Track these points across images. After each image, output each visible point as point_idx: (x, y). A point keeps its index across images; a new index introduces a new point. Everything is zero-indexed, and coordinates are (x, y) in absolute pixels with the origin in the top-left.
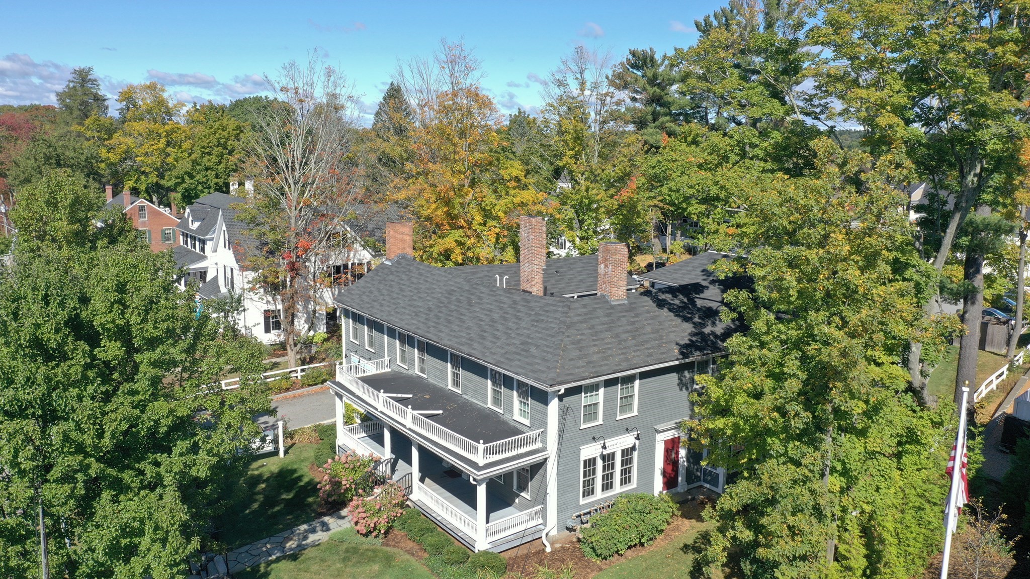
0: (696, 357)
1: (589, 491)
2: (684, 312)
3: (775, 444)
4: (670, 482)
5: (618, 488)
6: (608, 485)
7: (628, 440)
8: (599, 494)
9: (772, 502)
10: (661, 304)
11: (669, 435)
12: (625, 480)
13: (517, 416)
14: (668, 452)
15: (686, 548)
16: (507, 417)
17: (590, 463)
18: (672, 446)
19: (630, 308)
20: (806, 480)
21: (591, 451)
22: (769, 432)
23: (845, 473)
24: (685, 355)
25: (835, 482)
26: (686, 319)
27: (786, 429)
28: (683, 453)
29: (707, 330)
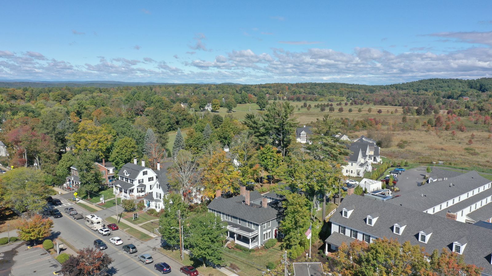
0: (279, 216)
1: (264, 239)
2: (276, 208)
3: (291, 230)
4: (276, 237)
5: (268, 238)
6: (267, 238)
7: (270, 230)
8: (266, 239)
9: (291, 237)
10: (272, 207)
11: (275, 229)
12: (269, 237)
13: (253, 228)
14: (275, 232)
15: (279, 246)
16: (251, 228)
17: (264, 234)
18: (276, 231)
19: (268, 208)
20: (295, 234)
21: (264, 233)
22: (291, 228)
23: (301, 233)
24: (277, 216)
25: (299, 234)
26: (277, 210)
27: (293, 228)
28: (277, 232)
29: (280, 211)
